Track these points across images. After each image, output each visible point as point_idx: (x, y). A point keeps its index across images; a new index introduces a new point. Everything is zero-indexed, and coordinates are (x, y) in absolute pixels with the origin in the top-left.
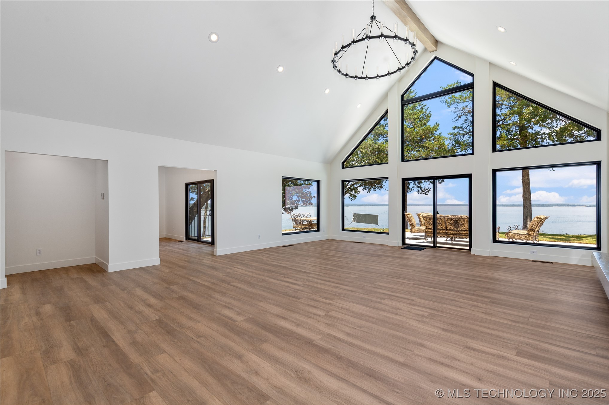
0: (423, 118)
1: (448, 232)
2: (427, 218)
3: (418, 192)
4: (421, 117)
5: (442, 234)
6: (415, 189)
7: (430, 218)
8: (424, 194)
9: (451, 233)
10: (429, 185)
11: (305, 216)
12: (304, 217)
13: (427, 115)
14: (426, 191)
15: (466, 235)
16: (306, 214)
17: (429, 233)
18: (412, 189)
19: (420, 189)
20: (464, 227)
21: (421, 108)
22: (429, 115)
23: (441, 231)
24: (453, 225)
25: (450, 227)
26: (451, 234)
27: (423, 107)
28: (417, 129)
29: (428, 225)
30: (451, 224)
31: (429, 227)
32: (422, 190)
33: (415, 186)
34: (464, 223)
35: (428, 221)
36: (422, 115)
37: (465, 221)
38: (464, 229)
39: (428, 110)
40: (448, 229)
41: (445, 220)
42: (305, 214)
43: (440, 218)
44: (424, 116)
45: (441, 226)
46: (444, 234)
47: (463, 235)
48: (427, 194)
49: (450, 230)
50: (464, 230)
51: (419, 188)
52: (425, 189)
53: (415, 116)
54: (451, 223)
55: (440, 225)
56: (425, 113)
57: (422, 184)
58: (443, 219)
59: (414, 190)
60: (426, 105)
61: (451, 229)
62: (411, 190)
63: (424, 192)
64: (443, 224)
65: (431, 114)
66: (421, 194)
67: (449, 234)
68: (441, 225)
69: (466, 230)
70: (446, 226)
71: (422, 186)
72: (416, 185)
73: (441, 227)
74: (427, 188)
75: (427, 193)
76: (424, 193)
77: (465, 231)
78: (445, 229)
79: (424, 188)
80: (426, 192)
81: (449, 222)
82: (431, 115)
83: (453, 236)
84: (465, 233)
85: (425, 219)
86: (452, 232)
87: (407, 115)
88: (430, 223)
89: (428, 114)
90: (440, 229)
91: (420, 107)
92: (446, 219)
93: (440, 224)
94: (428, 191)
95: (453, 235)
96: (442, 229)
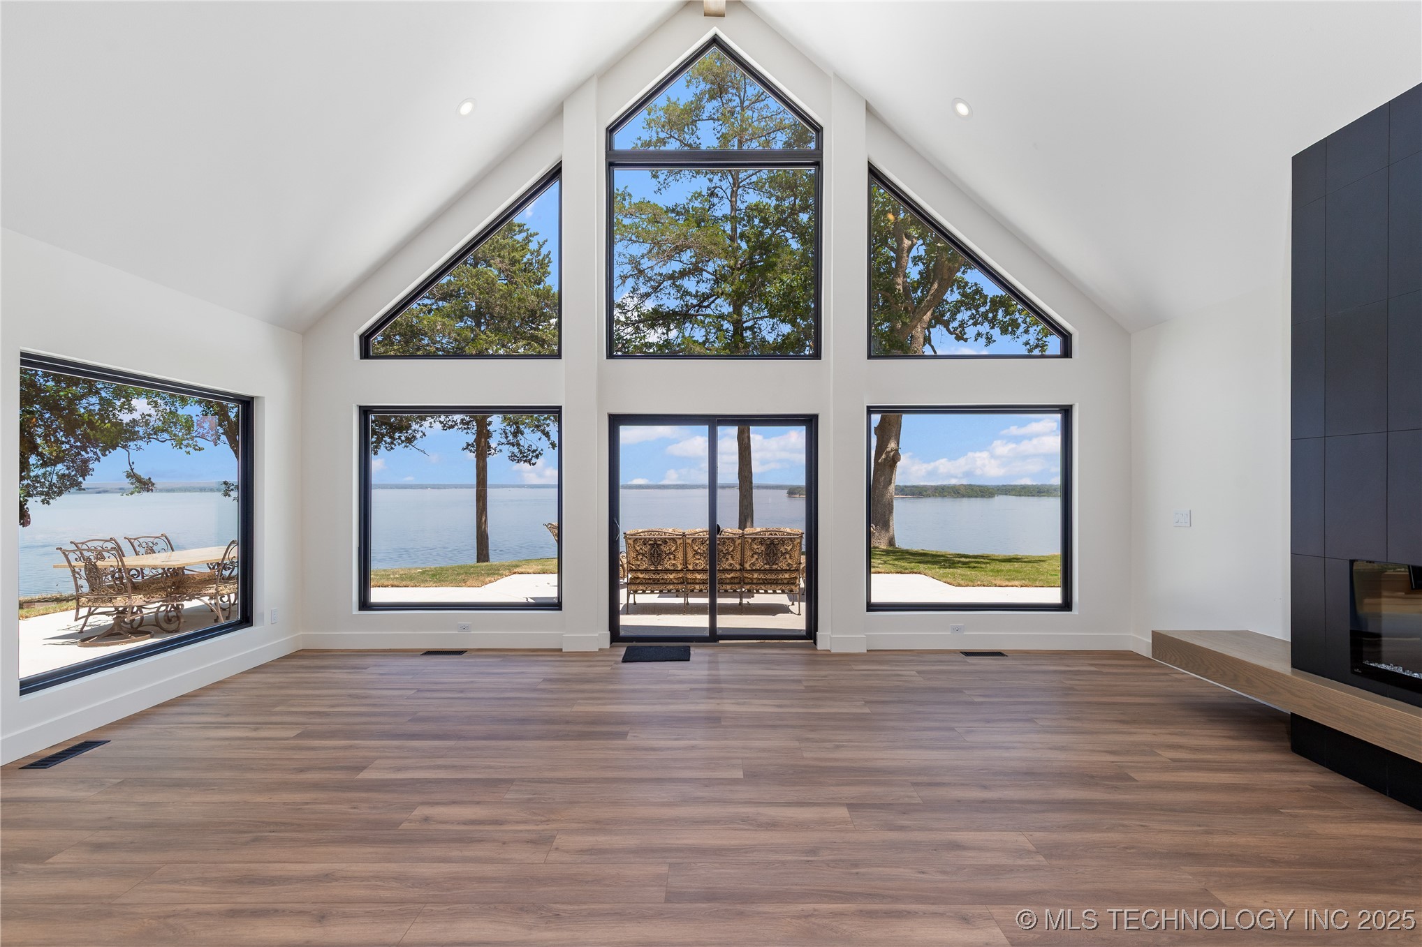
0: (531, 264)
1: (690, 576)
2: (636, 539)
3: (512, 456)
4: (525, 260)
5: (673, 583)
6: (506, 448)
7: (645, 539)
8: (527, 464)
9: (696, 579)
10: (540, 439)
11: (140, 545)
12: (137, 554)
13: (540, 258)
14: (531, 454)
15: (735, 583)
16: (147, 540)
17: (639, 584)
18: (498, 449)
19: (516, 450)
20: (732, 562)
21: (527, 238)
22: (546, 262)
23: (671, 576)
24: (705, 558)
25: (697, 562)
26: (697, 581)
27: (531, 236)
28: (522, 288)
29: (638, 560)
30: (701, 555)
31: (639, 566)
32: (521, 452)
33: (504, 440)
34: (733, 551)
35: (638, 548)
36: (528, 256)
37: (737, 544)
38: (731, 565)
39: (544, 246)
40: (690, 567)
41: (685, 545)
42: (141, 540)
43: (673, 539)
44: (534, 261)
45: (673, 562)
46: (678, 584)
47: (726, 584)
48: (534, 464)
49: (695, 571)
50: (730, 570)
51: (513, 446)
52: (529, 450)
53: (514, 254)
54: (699, 551)
55: (670, 558)
56: (538, 252)
57: (522, 437)
58: (681, 541)
59: (501, 451)
60: (537, 234)
61: (698, 568)
62: (493, 451)
63: (527, 457)
64: (680, 555)
65: (550, 259)
66: (518, 462)
67: (691, 583)
68: (674, 559)
69: (734, 568)
70: (685, 563)
71: (521, 443)
72: (507, 437)
73: (674, 565)
74: (534, 448)
75: (534, 460)
76: (525, 461)
77: (732, 570)
78: (682, 570)
79: (526, 447)
80: (530, 457)
81: (696, 548)
82: (549, 262)
83: (702, 587)
84: (732, 578)
85: (631, 542)
86: (699, 576)
87: (495, 247)
88: (643, 555)
89: (543, 258)
90: (668, 570)
91: (524, 235)
92: (690, 541)
93: (672, 556)
94: (537, 457)
95: (703, 583)
96: (675, 571)
